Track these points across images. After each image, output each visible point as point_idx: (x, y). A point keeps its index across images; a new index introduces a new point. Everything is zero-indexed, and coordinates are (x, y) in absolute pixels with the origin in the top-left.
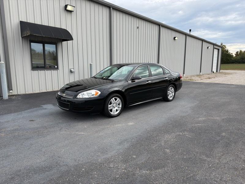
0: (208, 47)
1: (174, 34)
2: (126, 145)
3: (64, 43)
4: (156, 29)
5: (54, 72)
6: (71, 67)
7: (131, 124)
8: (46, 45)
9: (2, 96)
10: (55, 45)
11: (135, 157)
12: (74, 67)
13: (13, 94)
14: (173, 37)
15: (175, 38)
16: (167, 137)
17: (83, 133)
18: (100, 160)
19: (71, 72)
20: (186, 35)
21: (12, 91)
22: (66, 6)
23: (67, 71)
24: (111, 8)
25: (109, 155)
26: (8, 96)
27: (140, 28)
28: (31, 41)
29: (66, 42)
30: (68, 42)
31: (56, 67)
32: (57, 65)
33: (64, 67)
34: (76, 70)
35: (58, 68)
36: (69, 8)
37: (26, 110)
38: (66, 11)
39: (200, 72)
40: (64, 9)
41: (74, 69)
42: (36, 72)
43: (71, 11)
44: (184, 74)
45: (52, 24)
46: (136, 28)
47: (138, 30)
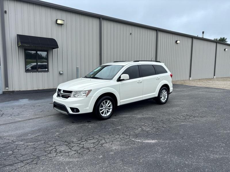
0: (225, 50)
1: (176, 38)
4: (153, 34)
5: (46, 74)
6: (60, 69)
8: (38, 52)
10: (46, 52)
12: (63, 70)
15: (176, 41)
19: (60, 74)
20: (192, 38)
21: (7, 88)
22: (57, 20)
23: (56, 73)
27: (133, 34)
29: (57, 49)
30: (58, 50)
32: (48, 69)
33: (54, 70)
34: (65, 72)
35: (48, 71)
36: (59, 22)
38: (57, 25)
39: (214, 75)
40: (55, 22)
41: (63, 71)
42: (29, 74)
43: (61, 25)
44: (190, 77)
45: (44, 36)
46: (128, 34)
47: (130, 36)
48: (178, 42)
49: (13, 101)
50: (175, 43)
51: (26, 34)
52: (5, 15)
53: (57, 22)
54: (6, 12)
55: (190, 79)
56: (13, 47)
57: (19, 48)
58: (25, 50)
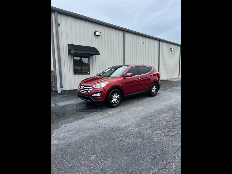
1: (171, 46)
2: (138, 119)
3: (94, 56)
4: (157, 44)
5: (88, 75)
7: (140, 108)
8: (83, 59)
9: (57, 91)
10: (88, 58)
11: (143, 125)
13: (63, 90)
14: (170, 48)
15: (171, 49)
16: (164, 115)
17: (110, 112)
18: (123, 125)
20: (180, 46)
21: (62, 88)
22: (95, 32)
24: (124, 31)
25: (128, 124)
26: (61, 91)
27: (144, 43)
28: (74, 56)
29: (95, 56)
31: (89, 72)
32: (89, 71)
33: (93, 73)
35: (89, 73)
36: (97, 33)
37: (73, 99)
38: (95, 36)
42: (76, 76)
43: (98, 36)
44: (179, 75)
45: (86, 45)
46: (141, 43)
47: (143, 45)
50: (170, 50)
51: (74, 44)
52: (59, 27)
54: (59, 25)
55: (179, 77)
56: (65, 55)
57: (69, 56)
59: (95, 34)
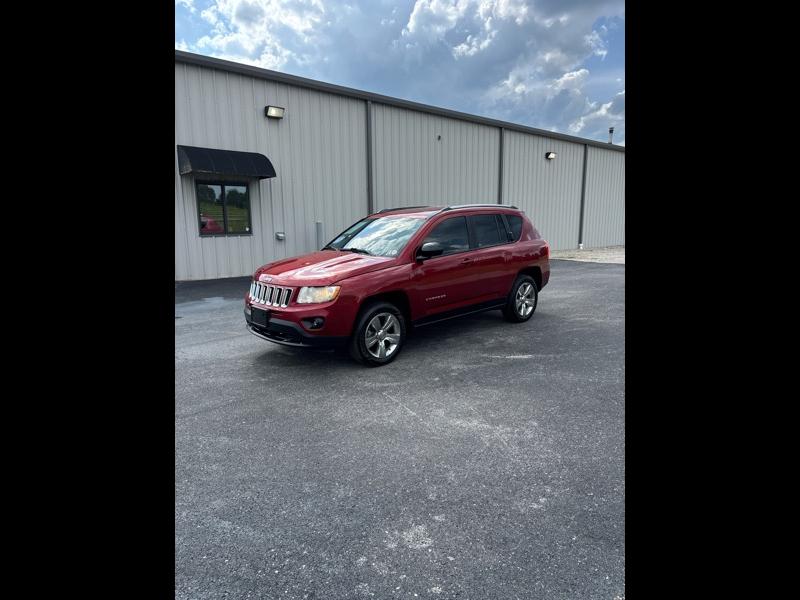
1: (546, 145)
4: (492, 138)
5: (245, 239)
6: (278, 229)
8: (228, 188)
10: (244, 187)
12: (284, 230)
14: (544, 154)
15: (548, 154)
19: (279, 239)
20: (587, 145)
22: (266, 109)
23: (270, 239)
24: (370, 102)
27: (444, 137)
31: (247, 229)
33: (264, 230)
34: (289, 235)
35: (250, 232)
36: (273, 112)
38: (267, 119)
40: (262, 113)
41: (284, 233)
42: (209, 241)
43: (277, 118)
44: (580, 242)
45: (241, 147)
46: (433, 138)
47: (439, 143)
48: (552, 156)
49: (191, 303)
50: (544, 160)
51: (199, 144)
53: (269, 114)
55: (579, 247)
57: (184, 180)
58: (198, 182)
59: (266, 115)
